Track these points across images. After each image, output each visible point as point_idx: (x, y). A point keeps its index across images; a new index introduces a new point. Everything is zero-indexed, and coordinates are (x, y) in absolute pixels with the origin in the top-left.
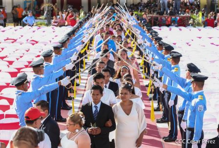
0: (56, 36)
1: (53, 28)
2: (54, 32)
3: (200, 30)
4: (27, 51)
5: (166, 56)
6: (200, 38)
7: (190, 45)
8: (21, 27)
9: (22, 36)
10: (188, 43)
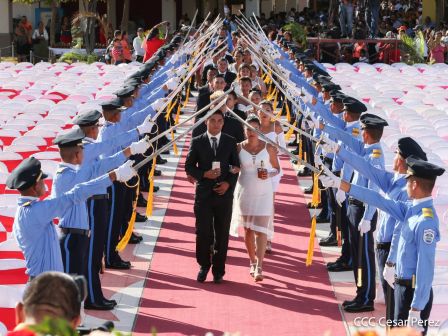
0: (107, 84)
1: (100, 67)
2: (101, 74)
3: (422, 71)
4: (44, 116)
5: (349, 125)
6: (422, 87)
7: (400, 103)
8: (30, 64)
9: (32, 84)
10: (395, 99)
